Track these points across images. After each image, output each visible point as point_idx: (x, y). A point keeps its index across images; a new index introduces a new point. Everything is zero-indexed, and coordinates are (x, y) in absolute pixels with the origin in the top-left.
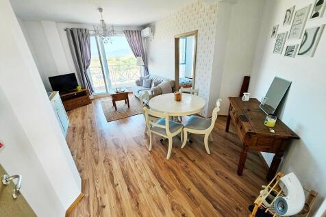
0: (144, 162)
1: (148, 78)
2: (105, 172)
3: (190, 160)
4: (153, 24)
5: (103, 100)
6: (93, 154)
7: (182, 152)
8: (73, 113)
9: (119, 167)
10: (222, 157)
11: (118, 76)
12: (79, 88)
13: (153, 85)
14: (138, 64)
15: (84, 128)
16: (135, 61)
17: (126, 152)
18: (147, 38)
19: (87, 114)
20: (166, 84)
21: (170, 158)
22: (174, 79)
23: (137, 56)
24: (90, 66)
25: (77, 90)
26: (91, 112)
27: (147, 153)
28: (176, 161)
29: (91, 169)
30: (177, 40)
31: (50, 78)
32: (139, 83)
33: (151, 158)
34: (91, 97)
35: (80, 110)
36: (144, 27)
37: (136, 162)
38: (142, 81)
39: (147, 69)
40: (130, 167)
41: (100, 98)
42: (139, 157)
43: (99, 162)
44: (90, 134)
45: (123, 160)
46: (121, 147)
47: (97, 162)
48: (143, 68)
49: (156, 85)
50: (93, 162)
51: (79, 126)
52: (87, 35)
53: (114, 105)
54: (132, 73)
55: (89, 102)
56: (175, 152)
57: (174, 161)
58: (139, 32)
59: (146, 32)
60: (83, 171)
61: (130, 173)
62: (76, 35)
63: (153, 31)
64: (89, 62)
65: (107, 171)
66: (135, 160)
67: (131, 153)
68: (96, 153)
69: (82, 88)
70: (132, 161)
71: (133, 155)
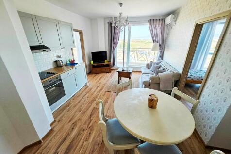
1: (159, 63)
12: (106, 61)
19: (102, 80)
20: (168, 75)
22: (181, 72)
23: (155, 42)
25: (104, 62)
27: (100, 141)
31: (92, 53)
32: (148, 66)
34: (112, 68)
37: (85, 143)
42: (91, 140)
43: (71, 122)
44: (89, 96)
45: (81, 132)
48: (159, 53)
55: (110, 71)
61: (72, 150)
64: (117, 44)
66: (87, 140)
67: (91, 130)
68: (77, 113)
69: (108, 62)
70: (84, 138)
71: (90, 133)
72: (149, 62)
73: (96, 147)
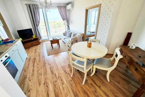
0: (69, 86)
1: (69, 32)
2: (44, 93)
3: (98, 86)
4: (73, 2)
5: (46, 42)
6: (38, 77)
7: (92, 79)
8: (31, 50)
9: (53, 89)
10: (117, 84)
11: (54, 30)
12: (34, 36)
13: (72, 35)
14: (64, 24)
15: (35, 59)
16: (63, 23)
17: (57, 77)
18: (69, 10)
19: (38, 50)
20: (79, 36)
21: (85, 84)
23: (64, 20)
24: (39, 25)
25: (33, 38)
26: (40, 50)
27: (70, 79)
28: (89, 86)
29: (35, 90)
30: (87, 11)
31: (18, 31)
32: (65, 34)
33: (72, 82)
34: (40, 41)
35: (34, 48)
36: (68, 4)
37: (64, 86)
38: (66, 33)
39: (69, 27)
40: (60, 89)
41: (45, 41)
43: (41, 84)
44: (38, 63)
45: (55, 83)
46: (54, 73)
47: (40, 84)
48: (67, 26)
49: (74, 36)
50: (38, 84)
51: (32, 58)
52: (38, 8)
53: (52, 46)
54: (61, 29)
55: (39, 43)
56: (87, 79)
57: (87, 87)
58: (65, 7)
59: (69, 7)
60: (31, 91)
62: (32, 8)
63: (73, 6)
64: (39, 22)
65: (45, 92)
66: (63, 84)
67: (60, 78)
68: (40, 77)
69: (35, 37)
70: (61, 84)
71: (61, 80)
72: (65, 32)
73: (71, 83)
